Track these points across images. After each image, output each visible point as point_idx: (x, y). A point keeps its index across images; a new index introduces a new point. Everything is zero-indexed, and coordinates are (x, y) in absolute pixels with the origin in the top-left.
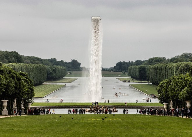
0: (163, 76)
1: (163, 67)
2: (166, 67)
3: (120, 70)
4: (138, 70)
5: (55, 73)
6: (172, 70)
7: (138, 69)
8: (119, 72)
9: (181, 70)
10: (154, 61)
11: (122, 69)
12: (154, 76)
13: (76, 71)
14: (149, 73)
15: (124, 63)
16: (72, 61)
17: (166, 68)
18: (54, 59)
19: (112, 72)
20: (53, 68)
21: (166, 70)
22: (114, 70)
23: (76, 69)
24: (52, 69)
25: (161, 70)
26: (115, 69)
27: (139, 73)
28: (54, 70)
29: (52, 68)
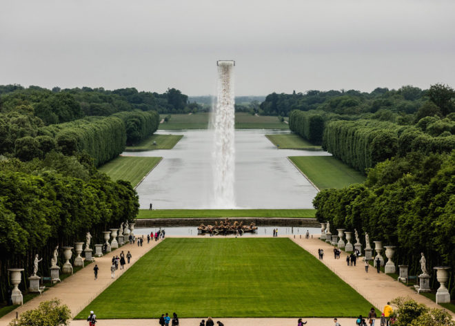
0: (349, 147)
1: (349, 130)
2: (354, 132)
3: (274, 112)
4: (307, 123)
5: (140, 128)
6: (361, 141)
7: (307, 121)
8: (272, 115)
9: (376, 144)
10: (341, 104)
11: (277, 111)
12: (335, 144)
13: (179, 113)
14: (327, 136)
15: (283, 96)
16: (170, 91)
17: (353, 135)
18: (133, 88)
19: (256, 114)
20: (136, 119)
21: (353, 139)
22: (261, 111)
23: (177, 109)
24: (133, 121)
25: (346, 135)
26: (262, 109)
27: (310, 130)
28: (137, 123)
29: (134, 119)
